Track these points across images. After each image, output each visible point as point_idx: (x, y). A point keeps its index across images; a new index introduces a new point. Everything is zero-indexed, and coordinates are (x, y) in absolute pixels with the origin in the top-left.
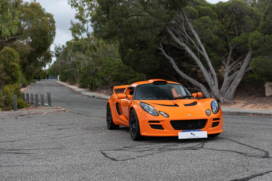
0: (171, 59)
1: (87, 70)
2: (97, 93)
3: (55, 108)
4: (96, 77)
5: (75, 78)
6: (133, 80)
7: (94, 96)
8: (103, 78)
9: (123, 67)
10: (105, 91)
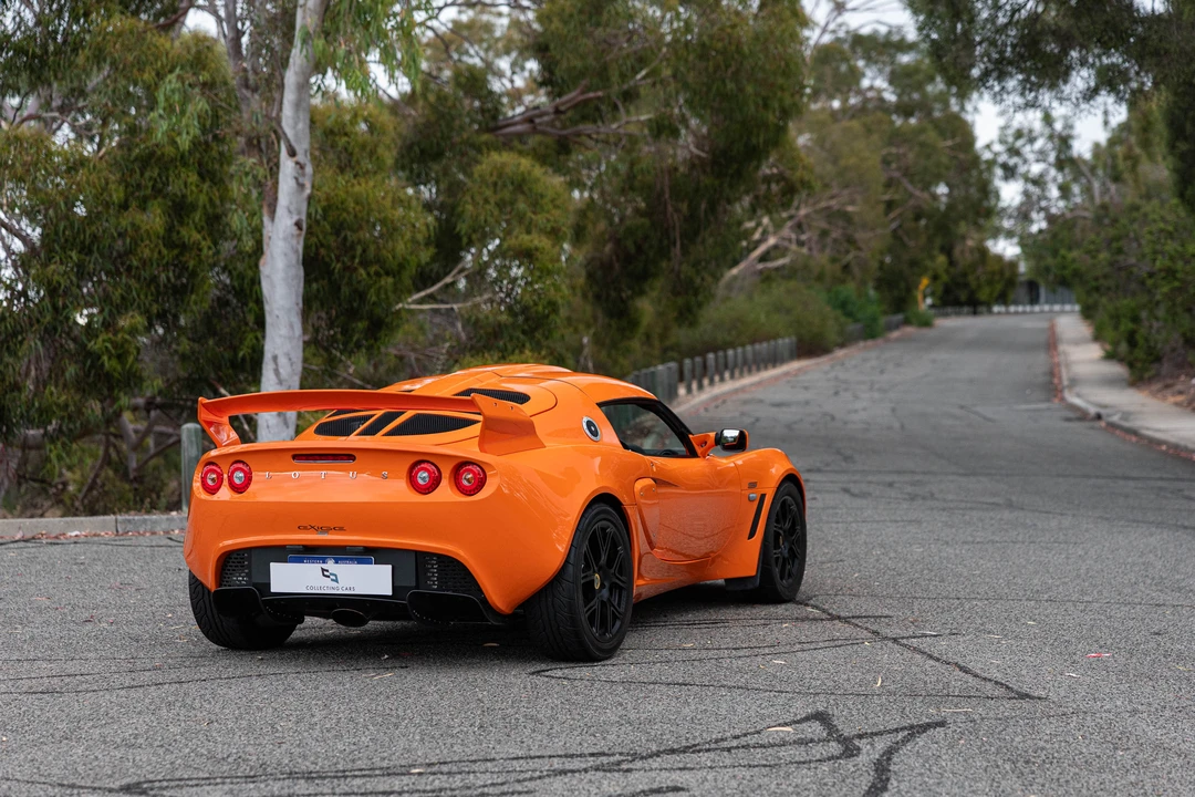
2: (1154, 394)
7: (1102, 411)
10: (1193, 382)
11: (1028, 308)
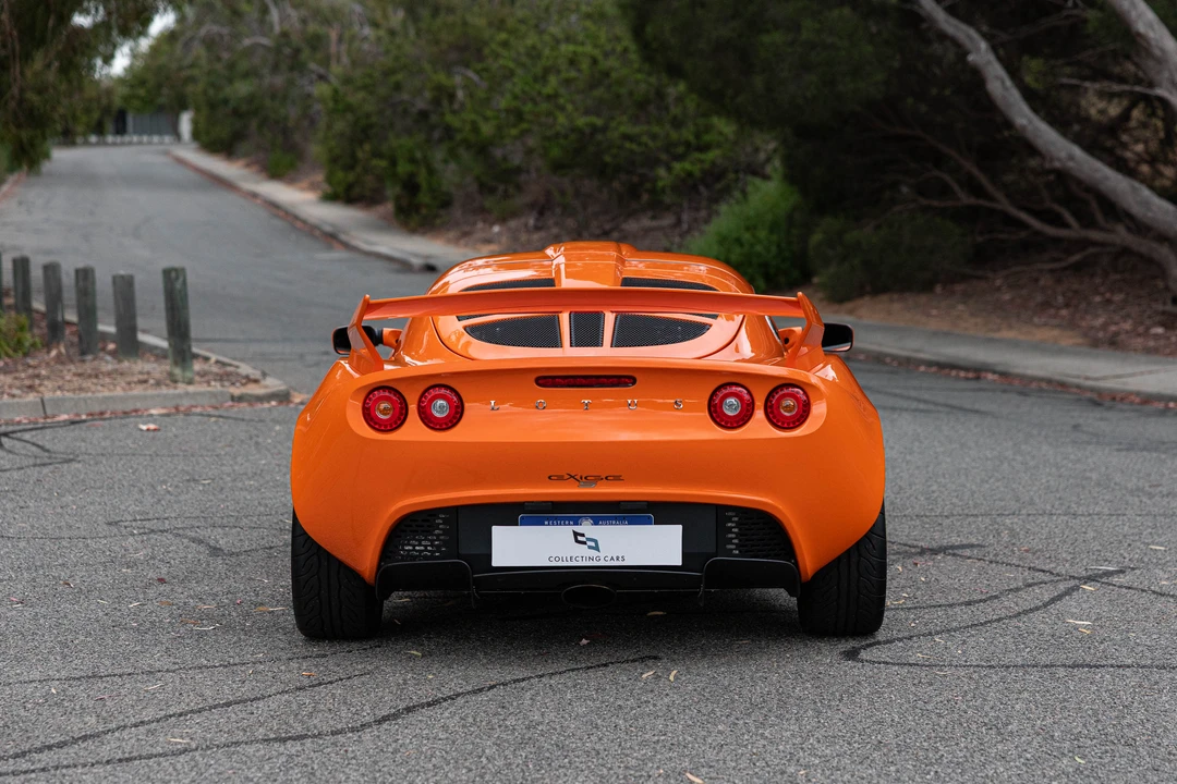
0: (969, 37)
1: (382, 91)
2: (449, 241)
3: (215, 369)
4: (436, 134)
5: (297, 137)
6: (687, 166)
7: (432, 262)
8: (482, 149)
9: (620, 83)
10: (496, 229)
11: (119, 139)
